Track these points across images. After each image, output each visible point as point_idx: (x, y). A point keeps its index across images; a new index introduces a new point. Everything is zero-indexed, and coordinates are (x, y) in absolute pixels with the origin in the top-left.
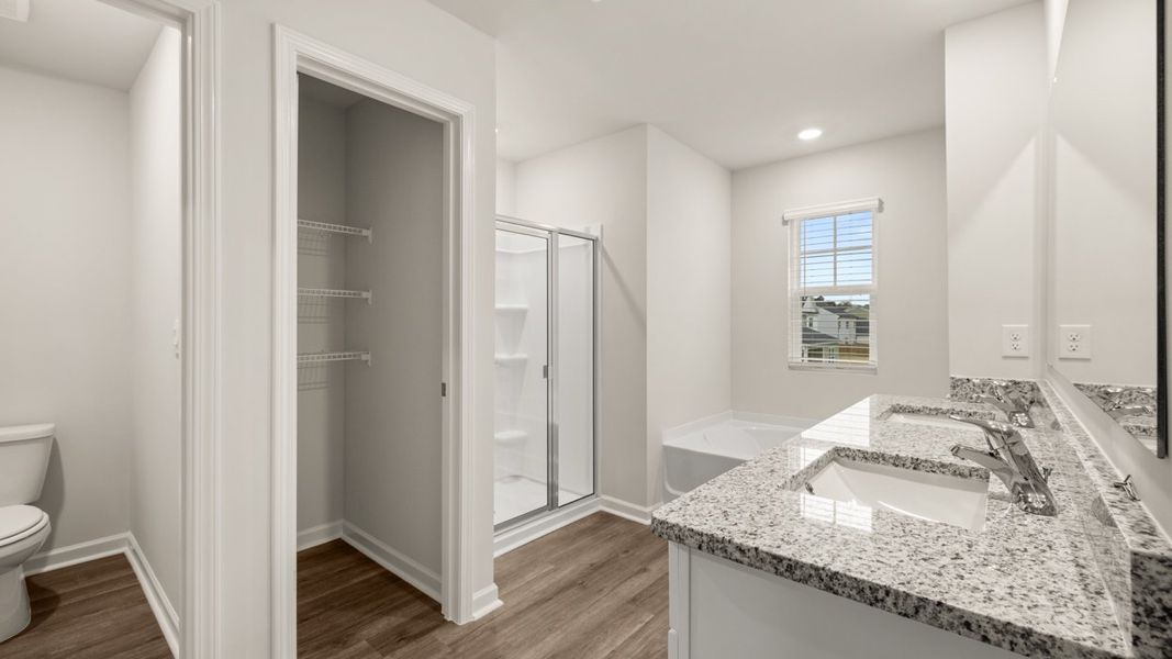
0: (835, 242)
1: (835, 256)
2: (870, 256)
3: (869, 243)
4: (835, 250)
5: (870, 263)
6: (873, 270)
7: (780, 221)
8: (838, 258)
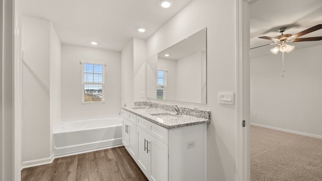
0: (93, 71)
1: (93, 75)
2: (102, 76)
3: (102, 73)
4: (93, 73)
5: (102, 78)
6: (103, 79)
7: (79, 63)
8: (94, 75)
